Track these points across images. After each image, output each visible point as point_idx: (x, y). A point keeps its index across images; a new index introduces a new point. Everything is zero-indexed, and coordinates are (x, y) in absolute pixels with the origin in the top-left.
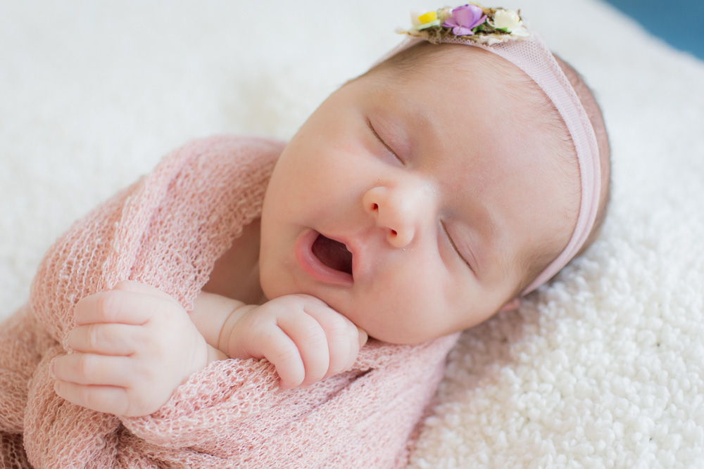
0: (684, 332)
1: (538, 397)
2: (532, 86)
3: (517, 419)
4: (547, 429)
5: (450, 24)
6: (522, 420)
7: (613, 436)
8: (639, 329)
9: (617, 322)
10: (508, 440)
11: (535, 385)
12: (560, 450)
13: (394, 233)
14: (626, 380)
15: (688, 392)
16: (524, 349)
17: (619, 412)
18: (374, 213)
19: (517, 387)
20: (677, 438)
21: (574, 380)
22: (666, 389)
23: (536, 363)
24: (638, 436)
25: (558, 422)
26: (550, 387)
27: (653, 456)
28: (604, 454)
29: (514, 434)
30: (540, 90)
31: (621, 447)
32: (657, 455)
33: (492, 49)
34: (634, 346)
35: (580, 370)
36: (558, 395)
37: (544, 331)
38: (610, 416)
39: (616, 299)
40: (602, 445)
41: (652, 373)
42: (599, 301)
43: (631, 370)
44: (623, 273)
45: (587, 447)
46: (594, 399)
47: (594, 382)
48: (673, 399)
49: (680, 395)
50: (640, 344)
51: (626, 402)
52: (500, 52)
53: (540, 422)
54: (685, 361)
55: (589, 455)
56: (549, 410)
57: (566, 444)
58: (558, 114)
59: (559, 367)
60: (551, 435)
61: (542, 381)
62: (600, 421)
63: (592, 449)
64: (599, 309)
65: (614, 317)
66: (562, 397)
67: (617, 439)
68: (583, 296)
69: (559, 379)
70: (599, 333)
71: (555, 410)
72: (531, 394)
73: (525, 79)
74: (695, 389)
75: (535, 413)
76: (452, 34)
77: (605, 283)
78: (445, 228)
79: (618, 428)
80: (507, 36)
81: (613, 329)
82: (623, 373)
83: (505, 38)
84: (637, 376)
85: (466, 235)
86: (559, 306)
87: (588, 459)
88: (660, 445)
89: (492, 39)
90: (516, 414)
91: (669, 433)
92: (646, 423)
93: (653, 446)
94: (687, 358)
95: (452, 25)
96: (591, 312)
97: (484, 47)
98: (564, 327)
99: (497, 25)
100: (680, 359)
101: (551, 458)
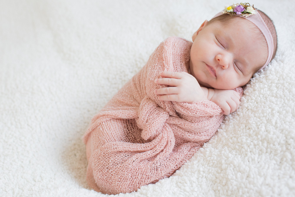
0: (290, 84)
1: (251, 103)
2: (257, 28)
3: (245, 110)
4: (252, 111)
5: (235, 11)
6: (246, 109)
7: (268, 112)
8: (277, 84)
9: (271, 83)
10: (243, 115)
11: (250, 101)
12: (255, 116)
13: (224, 66)
14: (273, 98)
15: (288, 100)
16: (247, 92)
17: (270, 106)
18: (218, 61)
19: (245, 101)
20: (284, 112)
21: (260, 99)
22: (283, 100)
23: (250, 95)
24: (274, 112)
25: (255, 109)
26: (254, 101)
27: (278, 116)
28: (266, 117)
29: (245, 113)
30: (258, 28)
31: (270, 115)
32: (279, 116)
33: (246, 18)
34: (276, 88)
35: (261, 96)
36: (256, 103)
37: (252, 86)
38: (268, 107)
39: (271, 77)
40: (265, 114)
41: (280, 96)
42: (266, 77)
43: (275, 95)
44: (273, 69)
45: (262, 115)
46: (265, 103)
47: (265, 99)
48: (284, 102)
49: (286, 101)
50: (277, 88)
51: (272, 103)
52: (248, 19)
53: (251, 110)
54: (289, 92)
55: (262, 117)
56: (253, 106)
57: (256, 115)
58: (263, 34)
59: (256, 95)
60: (253, 113)
61: (252, 99)
62: (265, 109)
63: (263, 116)
64: (266, 80)
65: (270, 81)
66: (257, 103)
67: (269, 113)
68: (262, 76)
69: (256, 98)
70: (266, 86)
71: (255, 106)
72: (249, 103)
73: (255, 26)
74: (291, 99)
75: (250, 107)
76: (236, 13)
77: (268, 72)
78: (235, 63)
79: (270, 110)
80: (250, 14)
81: (270, 84)
82: (273, 96)
83: (250, 15)
84: (276, 97)
85: (240, 65)
86: (256, 79)
87: (262, 118)
88: (280, 114)
89: (247, 15)
90: (245, 108)
91: (283, 110)
92: (277, 108)
93: (278, 114)
94: (290, 91)
95: (236, 11)
96: (264, 80)
97: (244, 17)
98: (257, 85)
99: (248, 11)
100: (288, 92)
101: (252, 118)
